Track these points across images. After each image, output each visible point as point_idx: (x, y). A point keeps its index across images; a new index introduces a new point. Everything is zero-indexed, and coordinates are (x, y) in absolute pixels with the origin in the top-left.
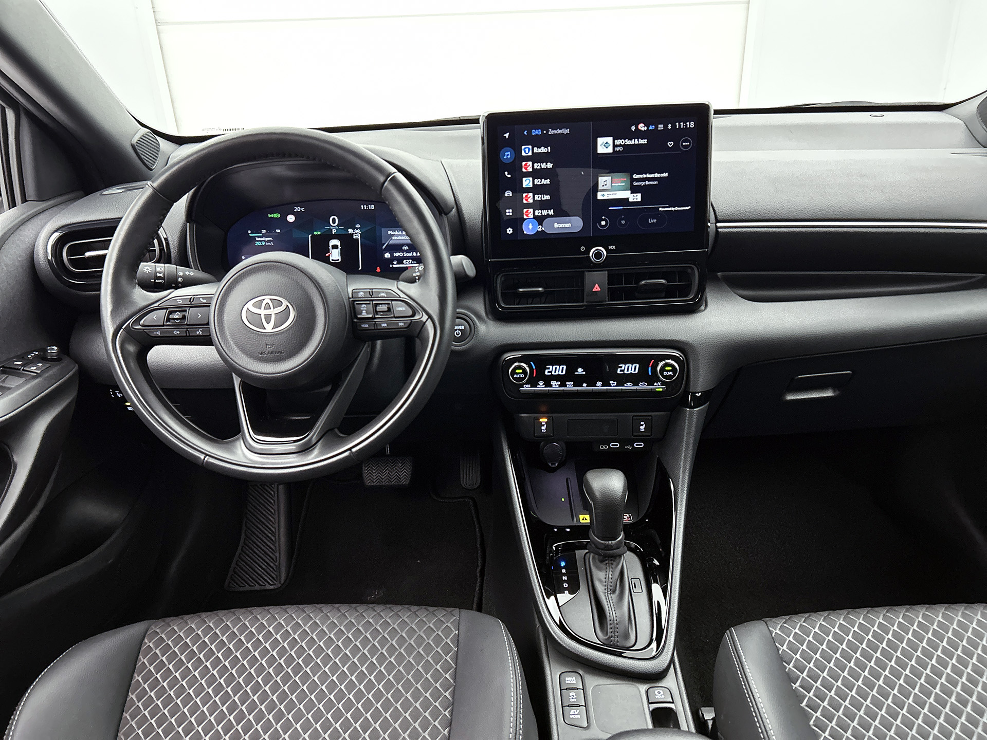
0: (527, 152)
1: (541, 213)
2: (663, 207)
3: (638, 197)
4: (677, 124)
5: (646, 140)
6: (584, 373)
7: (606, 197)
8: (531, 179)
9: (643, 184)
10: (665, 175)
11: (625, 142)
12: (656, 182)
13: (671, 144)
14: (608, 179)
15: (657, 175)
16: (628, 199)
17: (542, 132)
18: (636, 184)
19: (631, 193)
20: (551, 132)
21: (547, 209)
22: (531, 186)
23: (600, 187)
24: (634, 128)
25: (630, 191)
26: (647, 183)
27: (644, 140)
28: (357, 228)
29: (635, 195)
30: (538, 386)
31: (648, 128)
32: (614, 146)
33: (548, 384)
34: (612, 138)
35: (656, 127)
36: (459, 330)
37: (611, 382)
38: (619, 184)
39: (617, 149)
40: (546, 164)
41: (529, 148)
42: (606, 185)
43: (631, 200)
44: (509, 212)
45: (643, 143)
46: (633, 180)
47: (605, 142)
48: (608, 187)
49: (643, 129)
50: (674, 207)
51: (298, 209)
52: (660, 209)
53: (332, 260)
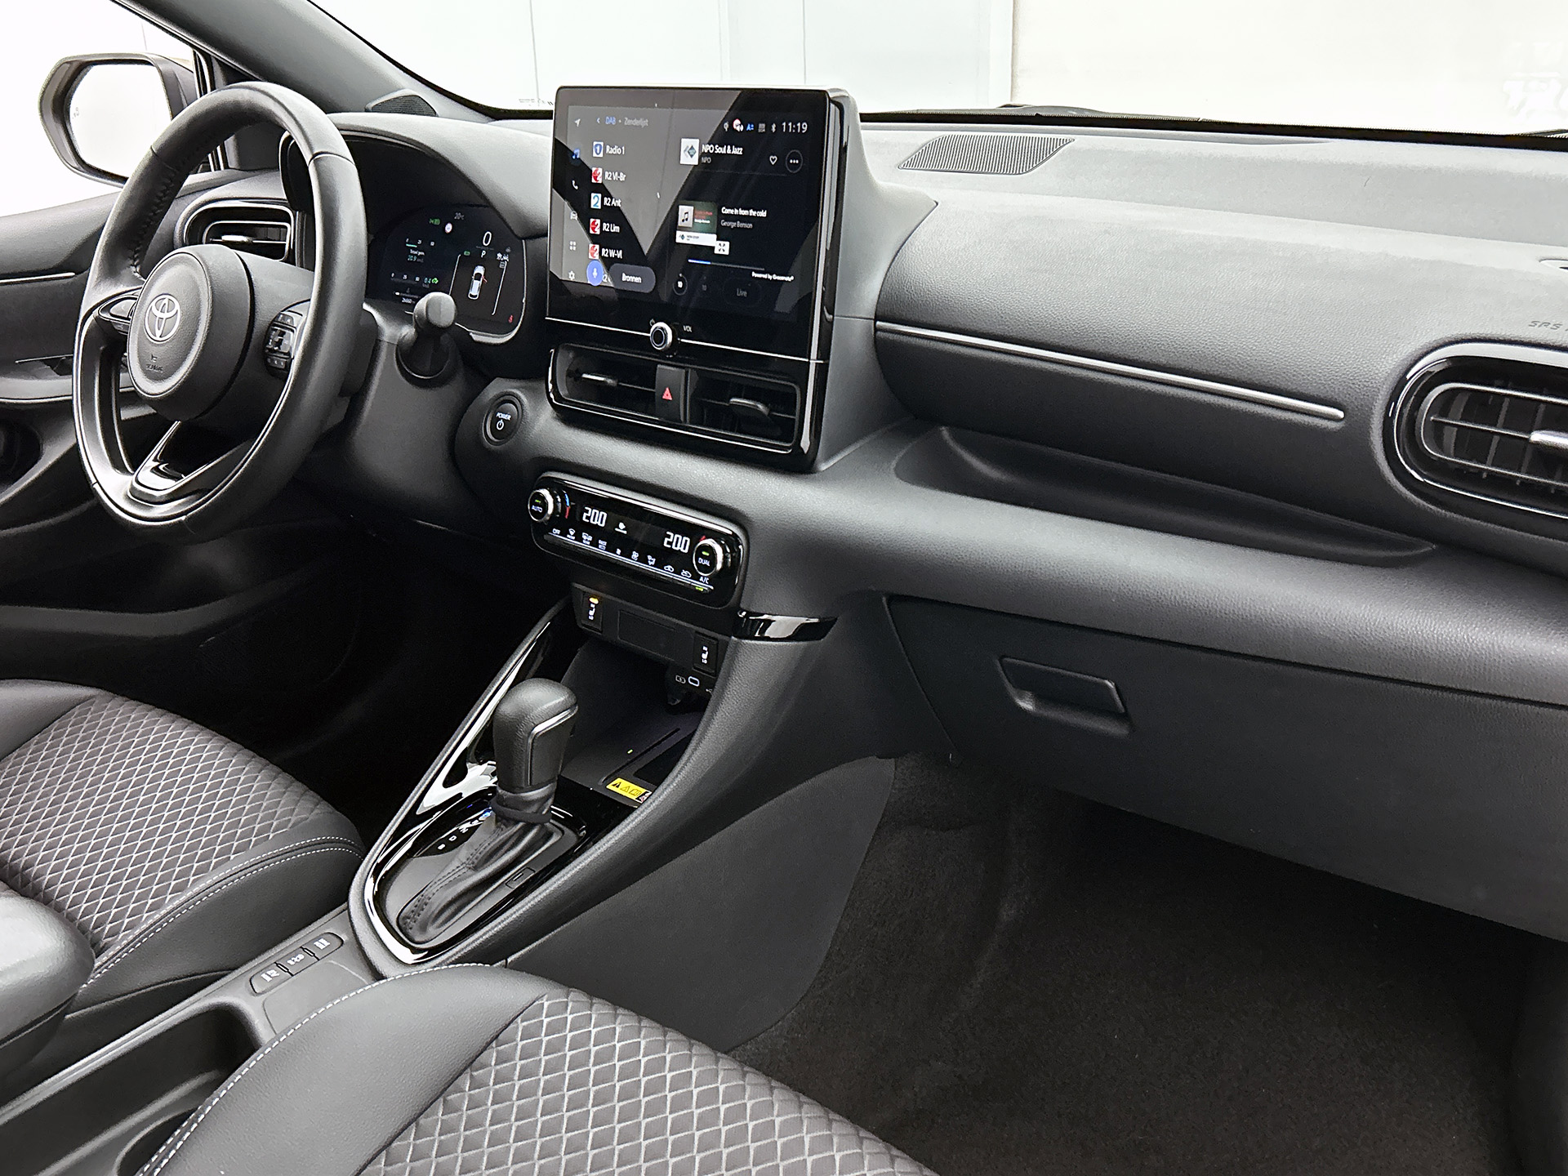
0: (598, 152)
1: (609, 254)
2: (757, 272)
3: (723, 248)
4: (784, 124)
5: (741, 149)
6: (625, 532)
7: (685, 241)
8: (600, 195)
9: (733, 225)
10: (763, 214)
11: (715, 150)
12: (750, 226)
13: (773, 160)
14: (690, 209)
15: (752, 213)
16: (713, 248)
17: (617, 121)
18: (724, 224)
19: (718, 240)
20: (628, 122)
21: (616, 249)
22: (600, 207)
23: (680, 223)
24: (728, 126)
25: (715, 236)
26: (739, 224)
27: (739, 149)
28: (507, 254)
29: (722, 243)
30: (568, 536)
31: (745, 128)
32: (702, 155)
33: (579, 538)
34: (698, 141)
35: (756, 127)
36: (504, 420)
37: (649, 557)
38: (704, 221)
39: (704, 160)
40: (619, 175)
41: (600, 145)
42: (687, 219)
43: (716, 251)
44: (573, 246)
45: (738, 153)
46: (721, 216)
47: (690, 147)
48: (689, 224)
49: (738, 129)
50: (771, 274)
51: (458, 216)
52: (754, 274)
53: (471, 296)
